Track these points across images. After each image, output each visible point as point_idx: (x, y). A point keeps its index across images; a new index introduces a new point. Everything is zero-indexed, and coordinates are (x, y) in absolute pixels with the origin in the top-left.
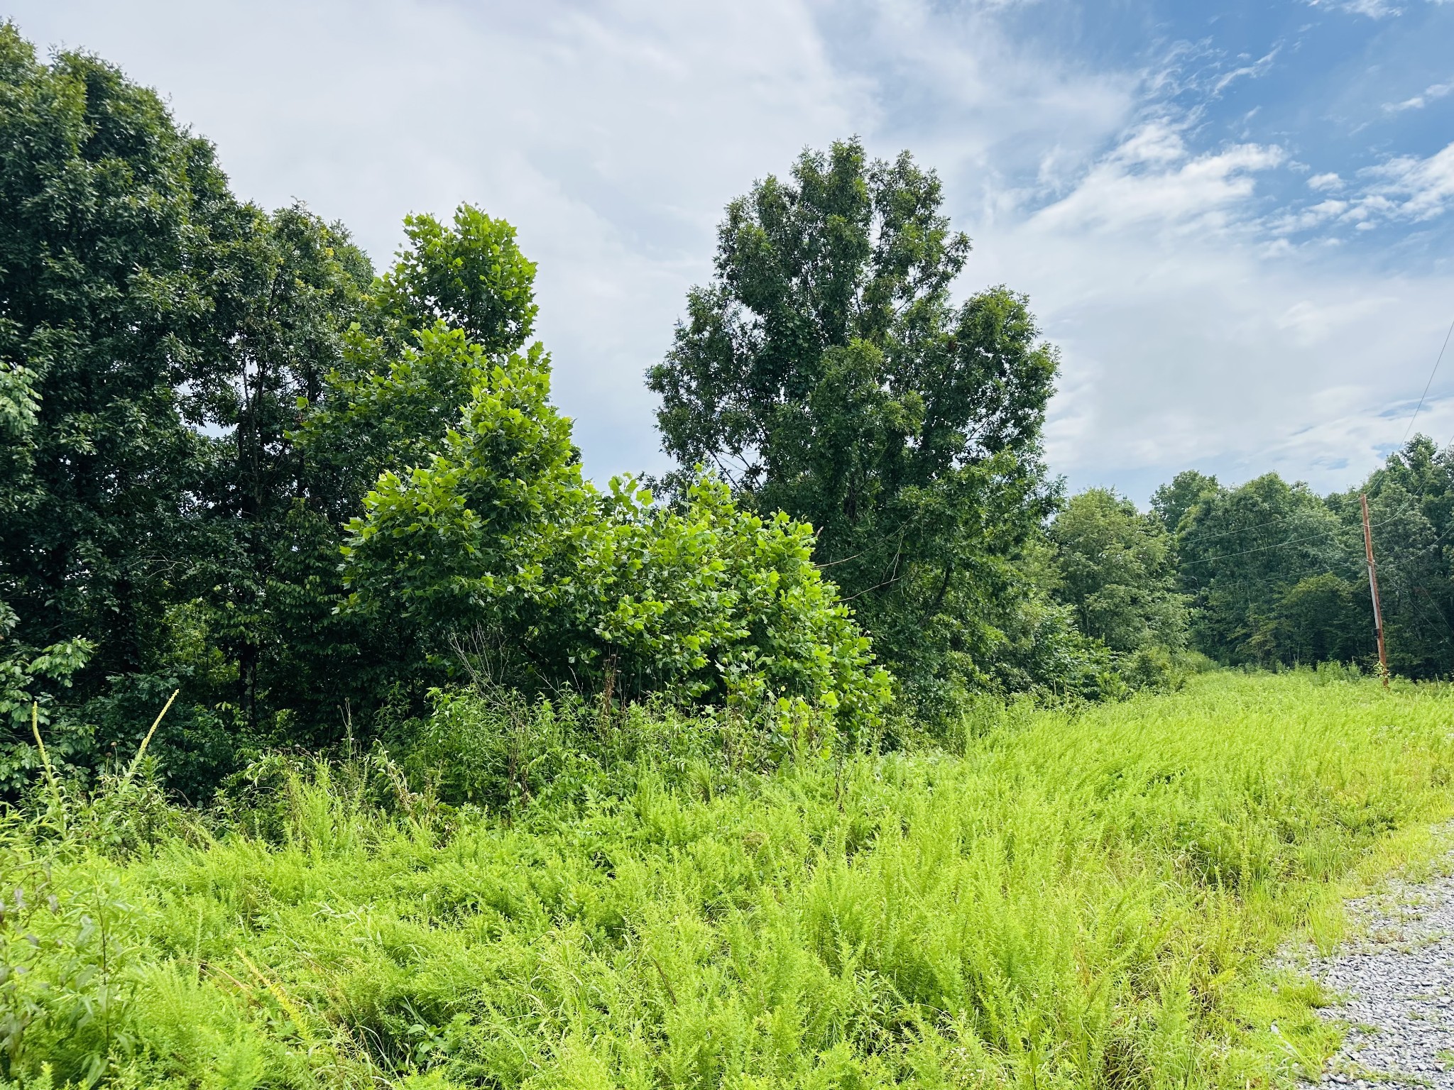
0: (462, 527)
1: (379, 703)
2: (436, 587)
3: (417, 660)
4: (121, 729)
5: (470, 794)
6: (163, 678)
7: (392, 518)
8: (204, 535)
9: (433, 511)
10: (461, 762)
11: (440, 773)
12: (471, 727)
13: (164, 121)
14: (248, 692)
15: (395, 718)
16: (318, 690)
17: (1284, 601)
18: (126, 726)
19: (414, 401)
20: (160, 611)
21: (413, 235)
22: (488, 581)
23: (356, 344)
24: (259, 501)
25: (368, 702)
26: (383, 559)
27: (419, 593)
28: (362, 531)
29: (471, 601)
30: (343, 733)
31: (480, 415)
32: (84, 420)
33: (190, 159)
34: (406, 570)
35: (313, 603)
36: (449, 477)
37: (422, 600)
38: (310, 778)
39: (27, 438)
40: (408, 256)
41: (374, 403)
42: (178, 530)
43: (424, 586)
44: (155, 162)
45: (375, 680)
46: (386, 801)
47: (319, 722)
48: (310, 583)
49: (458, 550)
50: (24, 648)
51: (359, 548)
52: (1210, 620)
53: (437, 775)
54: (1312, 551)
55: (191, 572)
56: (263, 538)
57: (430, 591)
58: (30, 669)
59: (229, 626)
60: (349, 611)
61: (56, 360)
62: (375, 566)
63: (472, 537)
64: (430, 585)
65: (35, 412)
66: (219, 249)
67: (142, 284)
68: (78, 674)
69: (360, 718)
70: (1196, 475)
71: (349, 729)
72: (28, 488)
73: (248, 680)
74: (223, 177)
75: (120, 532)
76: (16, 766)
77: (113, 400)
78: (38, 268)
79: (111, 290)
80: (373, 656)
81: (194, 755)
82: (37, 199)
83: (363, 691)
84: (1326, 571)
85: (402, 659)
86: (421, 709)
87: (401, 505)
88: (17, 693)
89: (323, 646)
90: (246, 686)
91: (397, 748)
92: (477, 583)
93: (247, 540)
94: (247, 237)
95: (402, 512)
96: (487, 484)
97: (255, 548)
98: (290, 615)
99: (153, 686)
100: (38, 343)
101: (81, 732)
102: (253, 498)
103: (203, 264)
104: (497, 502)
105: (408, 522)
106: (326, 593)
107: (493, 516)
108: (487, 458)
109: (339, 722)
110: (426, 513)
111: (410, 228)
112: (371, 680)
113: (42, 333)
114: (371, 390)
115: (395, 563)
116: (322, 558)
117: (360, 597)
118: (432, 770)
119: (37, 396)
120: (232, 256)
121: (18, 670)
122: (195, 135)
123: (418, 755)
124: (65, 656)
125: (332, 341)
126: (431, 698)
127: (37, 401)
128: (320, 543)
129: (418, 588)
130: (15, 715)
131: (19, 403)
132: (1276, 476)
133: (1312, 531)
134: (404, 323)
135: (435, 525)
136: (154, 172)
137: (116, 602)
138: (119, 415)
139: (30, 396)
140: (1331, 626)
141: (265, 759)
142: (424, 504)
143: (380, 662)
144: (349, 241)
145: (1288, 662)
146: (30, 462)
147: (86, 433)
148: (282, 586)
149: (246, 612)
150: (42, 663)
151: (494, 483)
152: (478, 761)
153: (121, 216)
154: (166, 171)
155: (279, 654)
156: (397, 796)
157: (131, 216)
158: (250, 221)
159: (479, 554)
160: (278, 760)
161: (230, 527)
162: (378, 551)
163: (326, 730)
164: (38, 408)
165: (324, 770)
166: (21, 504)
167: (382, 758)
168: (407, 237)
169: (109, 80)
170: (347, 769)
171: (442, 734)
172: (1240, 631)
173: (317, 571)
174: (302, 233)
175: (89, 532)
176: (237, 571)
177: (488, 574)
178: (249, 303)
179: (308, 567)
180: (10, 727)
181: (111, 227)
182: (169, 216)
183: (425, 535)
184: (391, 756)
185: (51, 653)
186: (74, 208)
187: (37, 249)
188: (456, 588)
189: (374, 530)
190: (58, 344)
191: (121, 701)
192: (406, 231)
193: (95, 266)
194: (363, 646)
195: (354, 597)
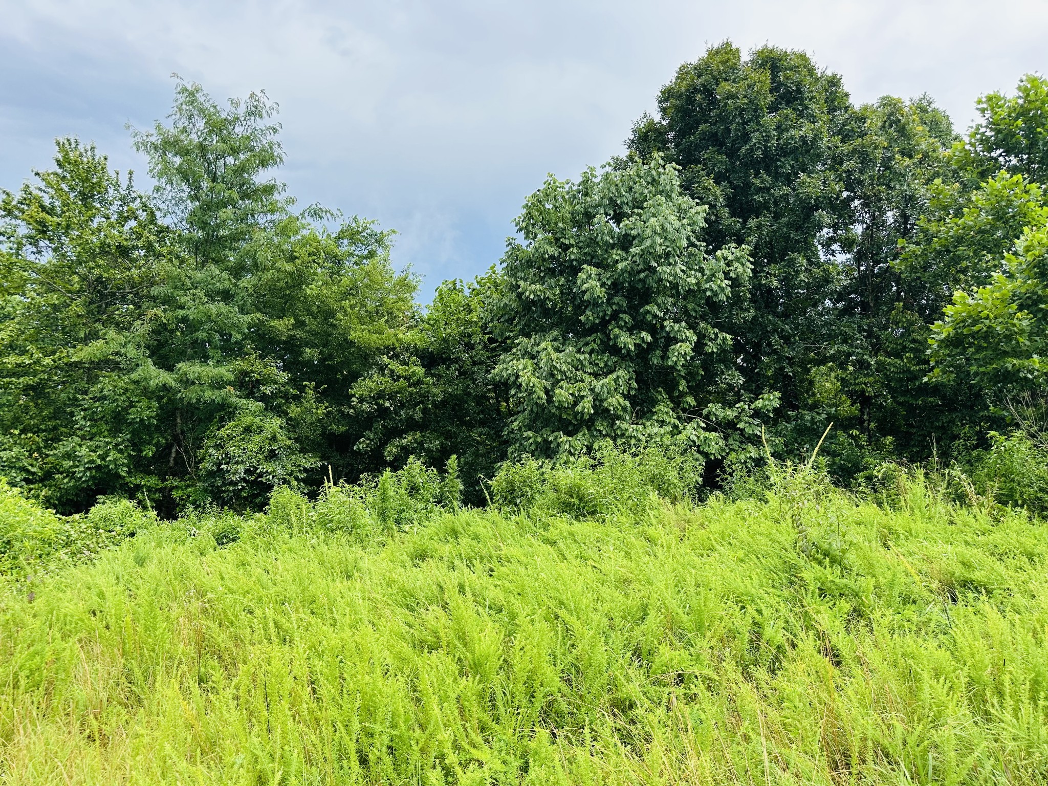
0: (1014, 325)
1: (955, 437)
2: (994, 366)
3: (982, 409)
4: (796, 441)
5: (1020, 502)
6: (819, 414)
7: (964, 321)
8: (839, 329)
9: (992, 316)
10: (1013, 480)
11: (997, 485)
12: (1021, 459)
13: (811, 71)
14: (866, 424)
15: (966, 448)
16: (911, 426)
18: (799, 440)
19: (981, 231)
20: (809, 370)
21: (983, 111)
22: (1034, 362)
23: (939, 194)
24: (872, 305)
25: (947, 436)
26: (957, 347)
27: (982, 369)
28: (941, 330)
29: (1022, 375)
30: (930, 454)
31: (1030, 246)
32: (774, 269)
33: (827, 91)
34: (973, 353)
35: (909, 371)
36: (1004, 291)
37: (984, 374)
38: (912, 477)
39: (747, 283)
40: (979, 126)
41: (952, 237)
42: (823, 326)
43: (985, 365)
44: (806, 102)
45: (952, 422)
46: (960, 498)
47: (913, 446)
48: (907, 358)
49: (1011, 340)
50: (746, 395)
51: (941, 341)
53: (995, 486)
55: (832, 352)
56: (875, 329)
57: (990, 368)
58: (753, 406)
59: (855, 384)
60: (934, 380)
61: (759, 237)
62: (951, 351)
63: (1022, 331)
64: (990, 364)
65: (752, 270)
66: (845, 148)
67: (804, 183)
68: (775, 410)
69: (941, 446)
71: (935, 453)
72: (747, 310)
73: (865, 417)
74: (847, 95)
75: (791, 329)
76: (748, 455)
77: (788, 255)
78: (748, 185)
79: (786, 189)
80: (950, 404)
81: (837, 459)
82: (748, 147)
83: (943, 429)
85: (972, 407)
86: (985, 444)
87: (969, 312)
88: (747, 419)
89: (916, 398)
90: (865, 421)
91: (967, 467)
92: (1026, 363)
93: (865, 331)
94: (863, 135)
95: (970, 317)
96: (1035, 293)
97: (870, 335)
98: (893, 378)
99: (813, 418)
100: (750, 229)
101: (777, 441)
102: (868, 302)
103: (838, 160)
104: (1043, 306)
105: (975, 322)
106: (918, 364)
107: (1040, 315)
108: (1036, 273)
109: (928, 448)
110: (987, 317)
111: (980, 106)
112: (950, 422)
113: (752, 223)
114: (950, 227)
115: (965, 349)
116: (914, 341)
117: (941, 371)
118: (992, 483)
119: (752, 260)
120: (854, 151)
121: (746, 407)
122: (829, 73)
123: (982, 473)
124: (770, 400)
125: (921, 193)
126: (991, 438)
127: (752, 263)
128: (913, 332)
129: (981, 366)
130: (747, 430)
131: (743, 265)
134: (974, 175)
135: (994, 325)
136: (807, 108)
137: (791, 369)
138: (791, 263)
139: (749, 261)
141: (885, 465)
142: (986, 312)
143: (955, 409)
144: (932, 106)
146: (749, 296)
147: (775, 276)
148: (889, 360)
149: (865, 375)
150: (759, 403)
151: (1040, 292)
152: (1026, 481)
153: (790, 144)
154: (813, 106)
155: (885, 401)
156: (967, 496)
157: (796, 143)
158: (865, 122)
159: (1028, 343)
160: (892, 466)
161: (854, 323)
162: (955, 342)
163: (917, 452)
164: (753, 267)
165: (920, 473)
166: (744, 319)
167: (957, 472)
168: (978, 112)
169: (780, 60)
170: (934, 476)
171: (999, 461)
173: (911, 350)
174: (899, 121)
175: (775, 331)
176: (859, 350)
177: (1035, 356)
178: (865, 179)
179: (905, 347)
180: (744, 436)
181: (784, 151)
182: (816, 135)
183: (986, 332)
184: (964, 472)
185: (762, 399)
186: (766, 146)
187: (747, 175)
188: (1009, 366)
189: (951, 330)
190: (759, 227)
191: (795, 425)
192: (977, 109)
193: (776, 176)
194: (943, 398)
195: (936, 371)
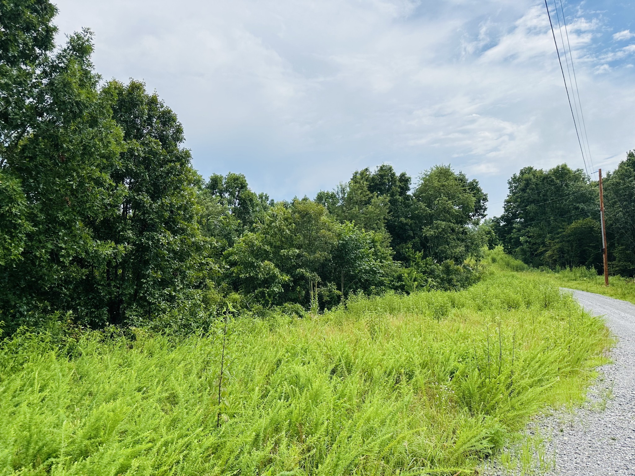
17: (564, 233)
52: (530, 242)
54: (581, 206)
70: (532, 169)
84: (588, 216)
132: (566, 166)
133: (583, 195)
140: (589, 246)
145: (563, 266)
172: (542, 249)
